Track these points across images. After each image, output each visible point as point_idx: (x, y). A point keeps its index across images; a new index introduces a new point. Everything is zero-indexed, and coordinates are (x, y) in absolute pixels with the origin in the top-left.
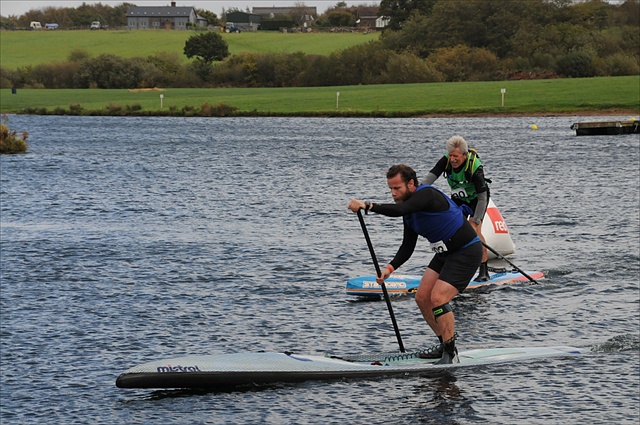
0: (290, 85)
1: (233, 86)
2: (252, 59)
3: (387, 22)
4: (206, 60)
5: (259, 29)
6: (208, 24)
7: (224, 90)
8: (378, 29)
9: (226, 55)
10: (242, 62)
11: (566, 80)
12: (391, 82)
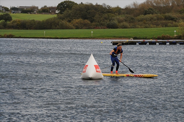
0: (31, 29)
1: (14, 29)
2: (19, 21)
3: (59, 12)
4: (5, 21)
5: (21, 13)
6: (6, 11)
7: (11, 30)
8: (57, 14)
9: (11, 20)
10: (16, 22)
11: (109, 29)
12: (60, 29)
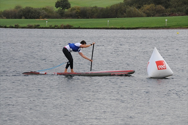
0: (92, 18)
1: (72, 18)
2: (78, 9)
4: (63, 9)
7: (69, 19)
9: (70, 7)
10: (75, 10)
12: (127, 17)
